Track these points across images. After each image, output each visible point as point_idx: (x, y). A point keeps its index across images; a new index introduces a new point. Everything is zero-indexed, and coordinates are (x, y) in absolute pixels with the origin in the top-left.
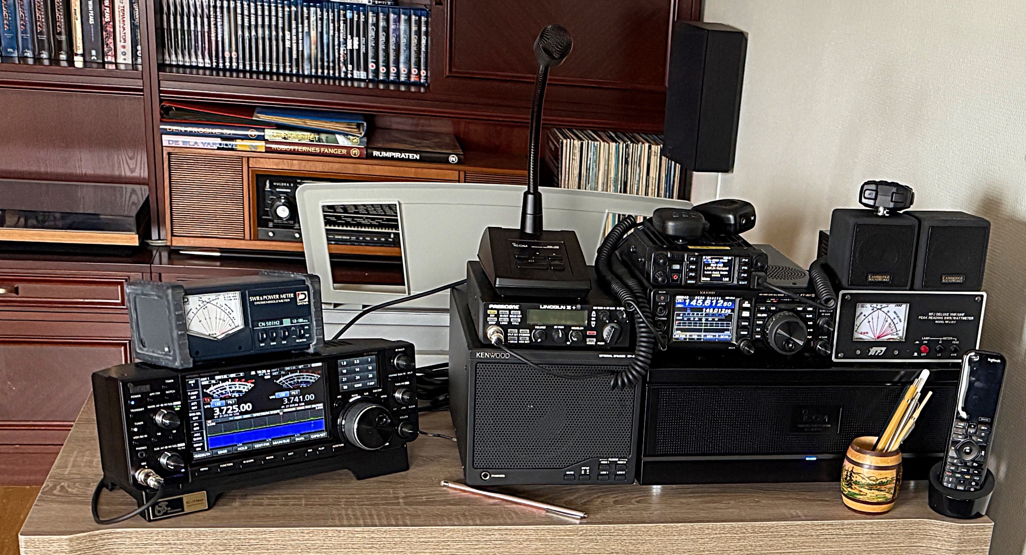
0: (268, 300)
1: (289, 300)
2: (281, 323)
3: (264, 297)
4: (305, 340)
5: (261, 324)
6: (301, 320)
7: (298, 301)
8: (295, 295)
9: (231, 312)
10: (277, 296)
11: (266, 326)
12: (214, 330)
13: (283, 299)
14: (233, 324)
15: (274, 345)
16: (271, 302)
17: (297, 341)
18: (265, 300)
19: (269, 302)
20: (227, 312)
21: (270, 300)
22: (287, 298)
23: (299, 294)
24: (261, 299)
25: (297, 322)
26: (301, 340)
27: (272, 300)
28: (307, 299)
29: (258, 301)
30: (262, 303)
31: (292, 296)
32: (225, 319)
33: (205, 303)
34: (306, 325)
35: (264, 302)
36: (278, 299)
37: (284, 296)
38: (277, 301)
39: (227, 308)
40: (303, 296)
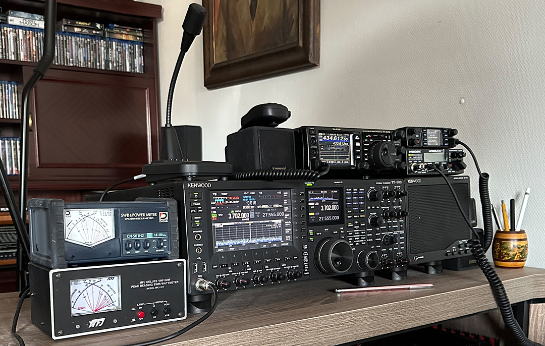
0: (136, 217)
1: (153, 218)
2: (145, 236)
3: (133, 214)
4: (163, 250)
5: (129, 236)
6: (161, 235)
7: (160, 219)
8: (158, 214)
9: (105, 225)
10: (144, 214)
11: (133, 238)
12: (90, 239)
13: (148, 217)
14: (106, 235)
15: (138, 253)
16: (138, 219)
17: (157, 251)
18: (134, 217)
19: (136, 219)
20: (102, 225)
21: (137, 217)
22: (151, 217)
23: (161, 214)
24: (131, 216)
25: (158, 236)
26: (160, 250)
27: (139, 217)
28: (167, 218)
29: (128, 217)
30: (131, 219)
31: (156, 215)
32: (100, 231)
33: (84, 217)
34: (165, 239)
35: (133, 219)
36: (144, 217)
37: (149, 215)
38: (143, 218)
39: (102, 221)
40: (164, 216)
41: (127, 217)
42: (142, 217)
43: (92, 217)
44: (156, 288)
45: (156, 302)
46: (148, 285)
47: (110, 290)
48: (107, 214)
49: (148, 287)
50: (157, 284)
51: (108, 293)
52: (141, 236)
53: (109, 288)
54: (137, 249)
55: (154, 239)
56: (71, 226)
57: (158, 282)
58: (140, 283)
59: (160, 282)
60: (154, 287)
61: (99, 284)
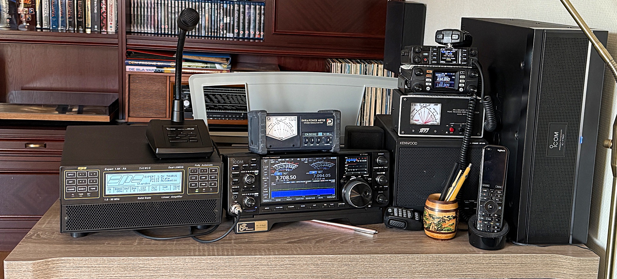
1: (322, 123)
2: (318, 135)
4: (329, 145)
5: (306, 134)
6: (328, 134)
7: (327, 123)
8: (326, 120)
9: (292, 127)
10: (316, 120)
11: (309, 135)
12: (282, 135)
13: (319, 122)
14: (292, 133)
15: (312, 146)
16: (313, 123)
17: (325, 145)
18: (310, 122)
19: (312, 123)
20: (290, 127)
21: (312, 122)
22: (321, 122)
23: (328, 120)
24: (308, 121)
25: (326, 135)
26: (327, 145)
28: (332, 123)
30: (308, 123)
31: (324, 121)
32: (288, 131)
33: (279, 121)
34: (331, 137)
35: (309, 123)
36: (317, 122)
37: (320, 120)
39: (290, 124)
40: (330, 121)
41: (305, 122)
42: (315, 122)
43: (284, 121)
48: (293, 120)
52: (314, 135)
54: (312, 143)
55: (323, 137)
56: (271, 127)
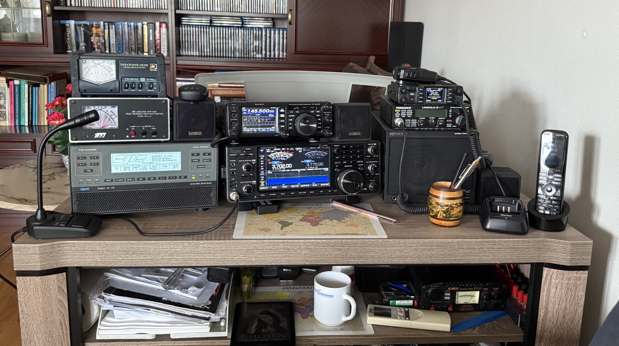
0: (131, 66)
1: (145, 68)
2: (139, 80)
3: (130, 64)
4: (153, 91)
6: (152, 79)
7: (151, 69)
8: (149, 65)
9: (111, 71)
10: (138, 65)
11: (129, 80)
12: (100, 79)
13: (141, 66)
14: (112, 77)
15: (133, 92)
17: (149, 91)
20: (109, 70)
23: (151, 65)
25: (150, 80)
26: (151, 91)
27: (134, 66)
28: (156, 68)
29: (126, 66)
30: (128, 67)
31: (147, 66)
32: (107, 74)
33: (96, 64)
34: (155, 83)
38: (137, 67)
39: (109, 68)
40: (154, 67)
41: (124, 66)
43: (102, 64)
44: (145, 116)
45: (145, 126)
46: (139, 113)
47: (113, 114)
48: (113, 63)
49: (139, 115)
50: (146, 114)
51: (112, 116)
52: (136, 80)
53: (112, 114)
54: (133, 88)
55: (147, 82)
56: (87, 70)
57: (147, 112)
58: (133, 112)
59: (148, 113)
60: (144, 115)
61: (105, 110)
